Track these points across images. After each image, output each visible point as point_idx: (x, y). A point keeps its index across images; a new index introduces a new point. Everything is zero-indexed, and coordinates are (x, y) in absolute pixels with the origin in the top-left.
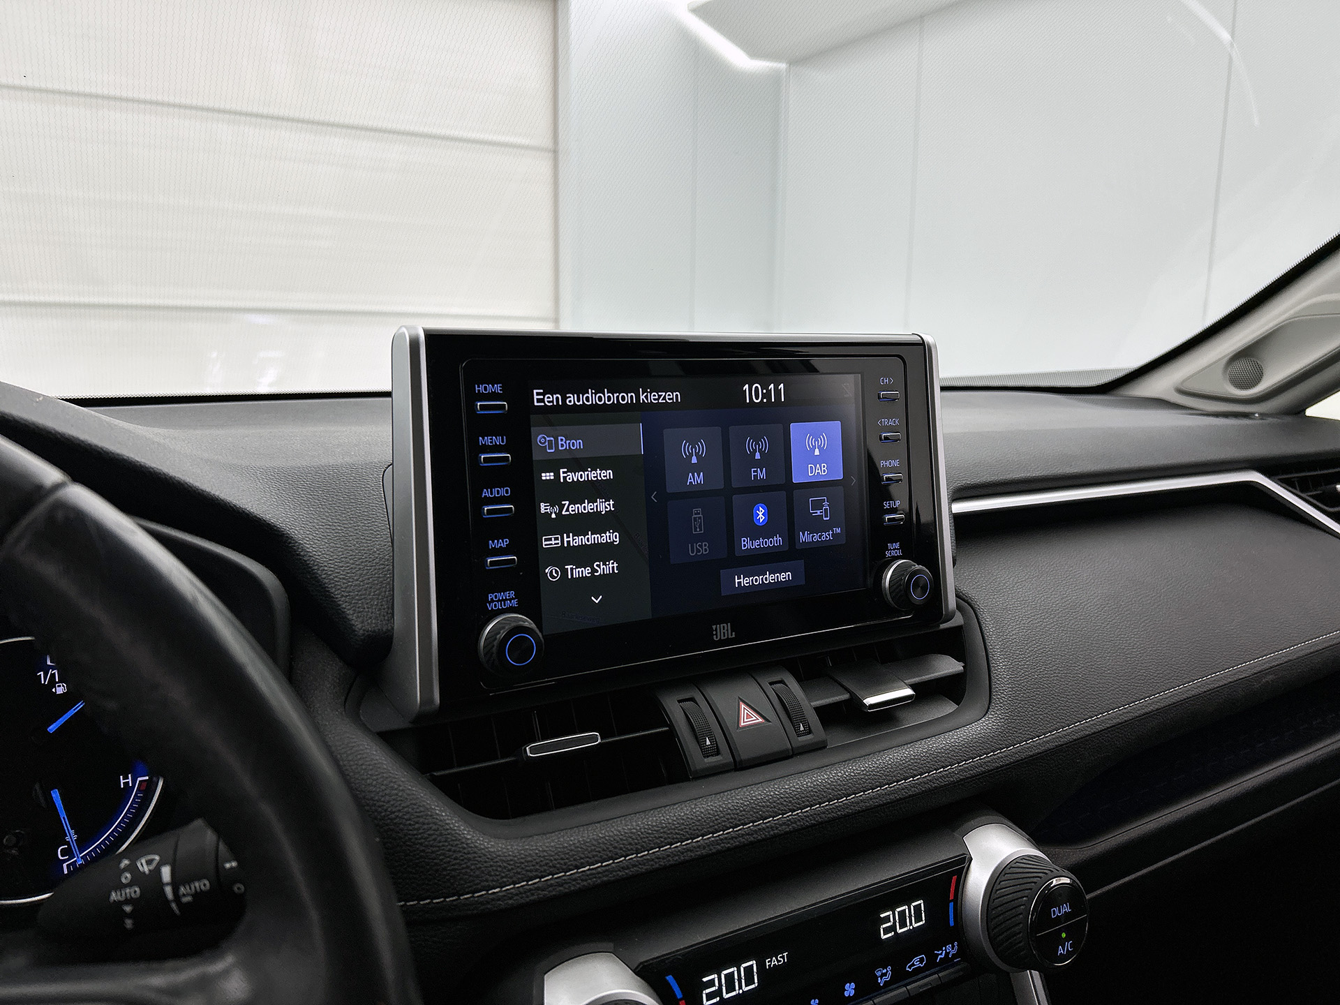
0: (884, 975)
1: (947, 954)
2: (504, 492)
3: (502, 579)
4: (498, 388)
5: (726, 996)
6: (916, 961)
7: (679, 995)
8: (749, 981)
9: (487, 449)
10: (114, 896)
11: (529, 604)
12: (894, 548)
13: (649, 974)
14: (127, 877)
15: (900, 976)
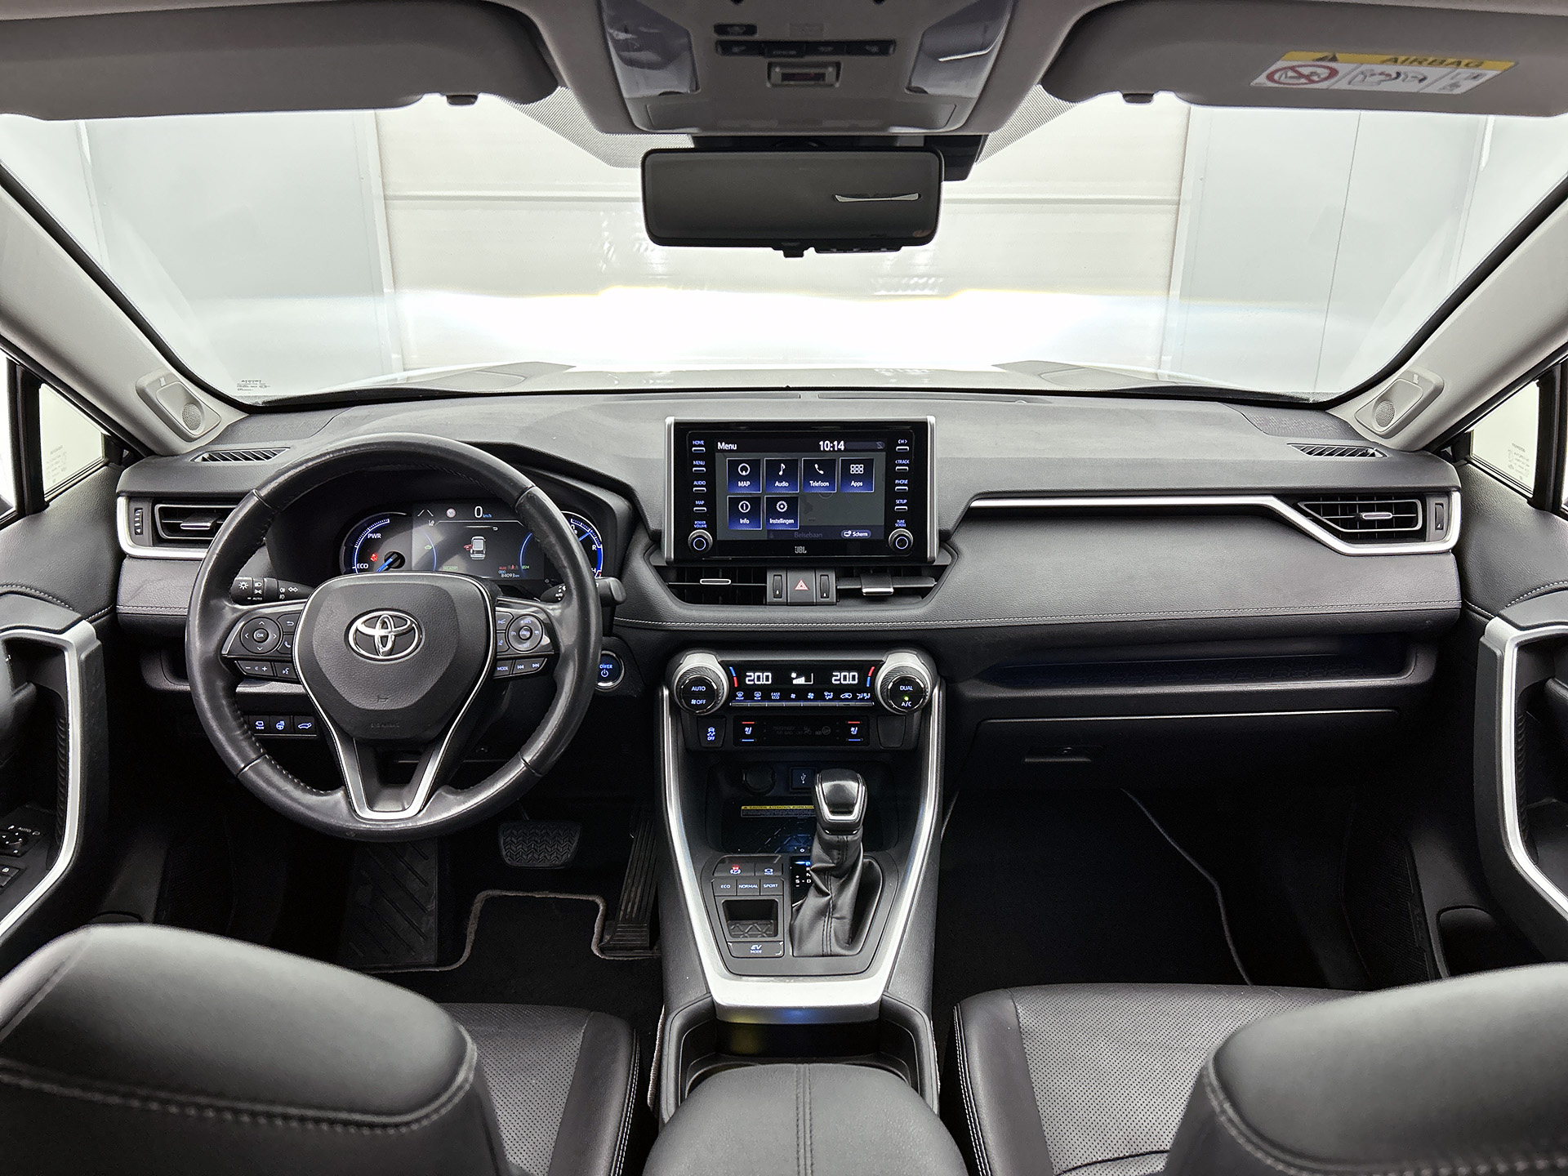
0: (829, 695)
1: (864, 697)
2: (703, 483)
3: (701, 516)
4: (702, 443)
5: (757, 683)
6: (846, 695)
7: (734, 675)
8: (767, 679)
9: (696, 466)
10: (557, 595)
11: (712, 528)
12: (901, 523)
13: (725, 665)
14: (560, 591)
15: (836, 698)
